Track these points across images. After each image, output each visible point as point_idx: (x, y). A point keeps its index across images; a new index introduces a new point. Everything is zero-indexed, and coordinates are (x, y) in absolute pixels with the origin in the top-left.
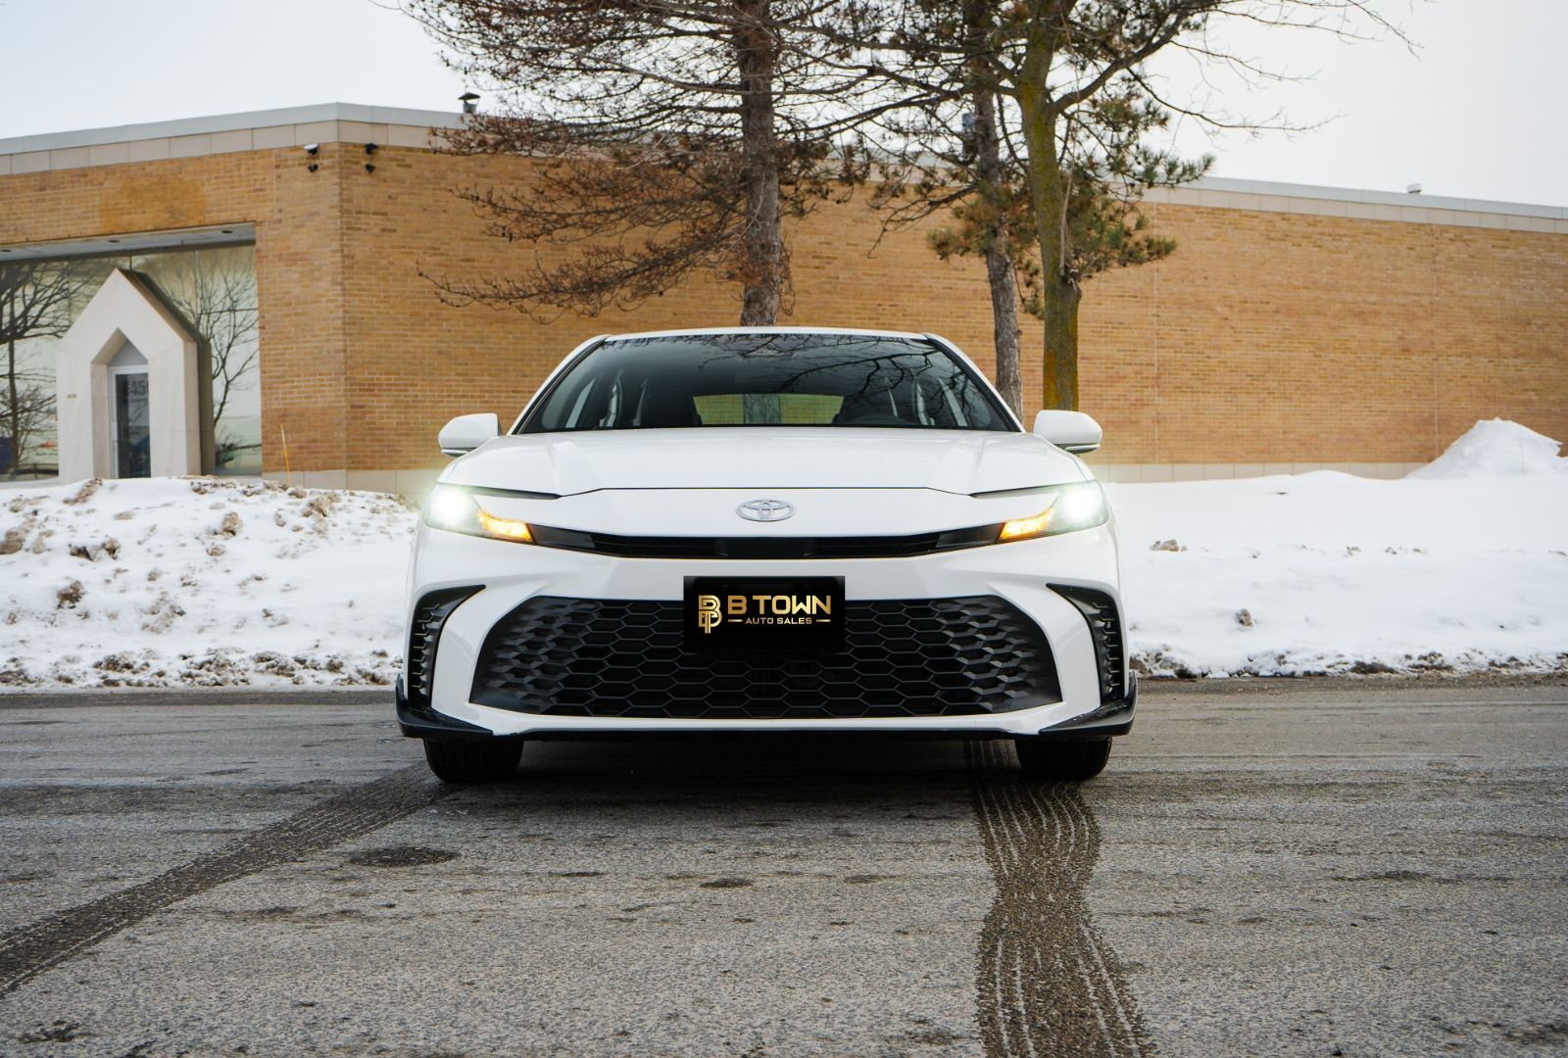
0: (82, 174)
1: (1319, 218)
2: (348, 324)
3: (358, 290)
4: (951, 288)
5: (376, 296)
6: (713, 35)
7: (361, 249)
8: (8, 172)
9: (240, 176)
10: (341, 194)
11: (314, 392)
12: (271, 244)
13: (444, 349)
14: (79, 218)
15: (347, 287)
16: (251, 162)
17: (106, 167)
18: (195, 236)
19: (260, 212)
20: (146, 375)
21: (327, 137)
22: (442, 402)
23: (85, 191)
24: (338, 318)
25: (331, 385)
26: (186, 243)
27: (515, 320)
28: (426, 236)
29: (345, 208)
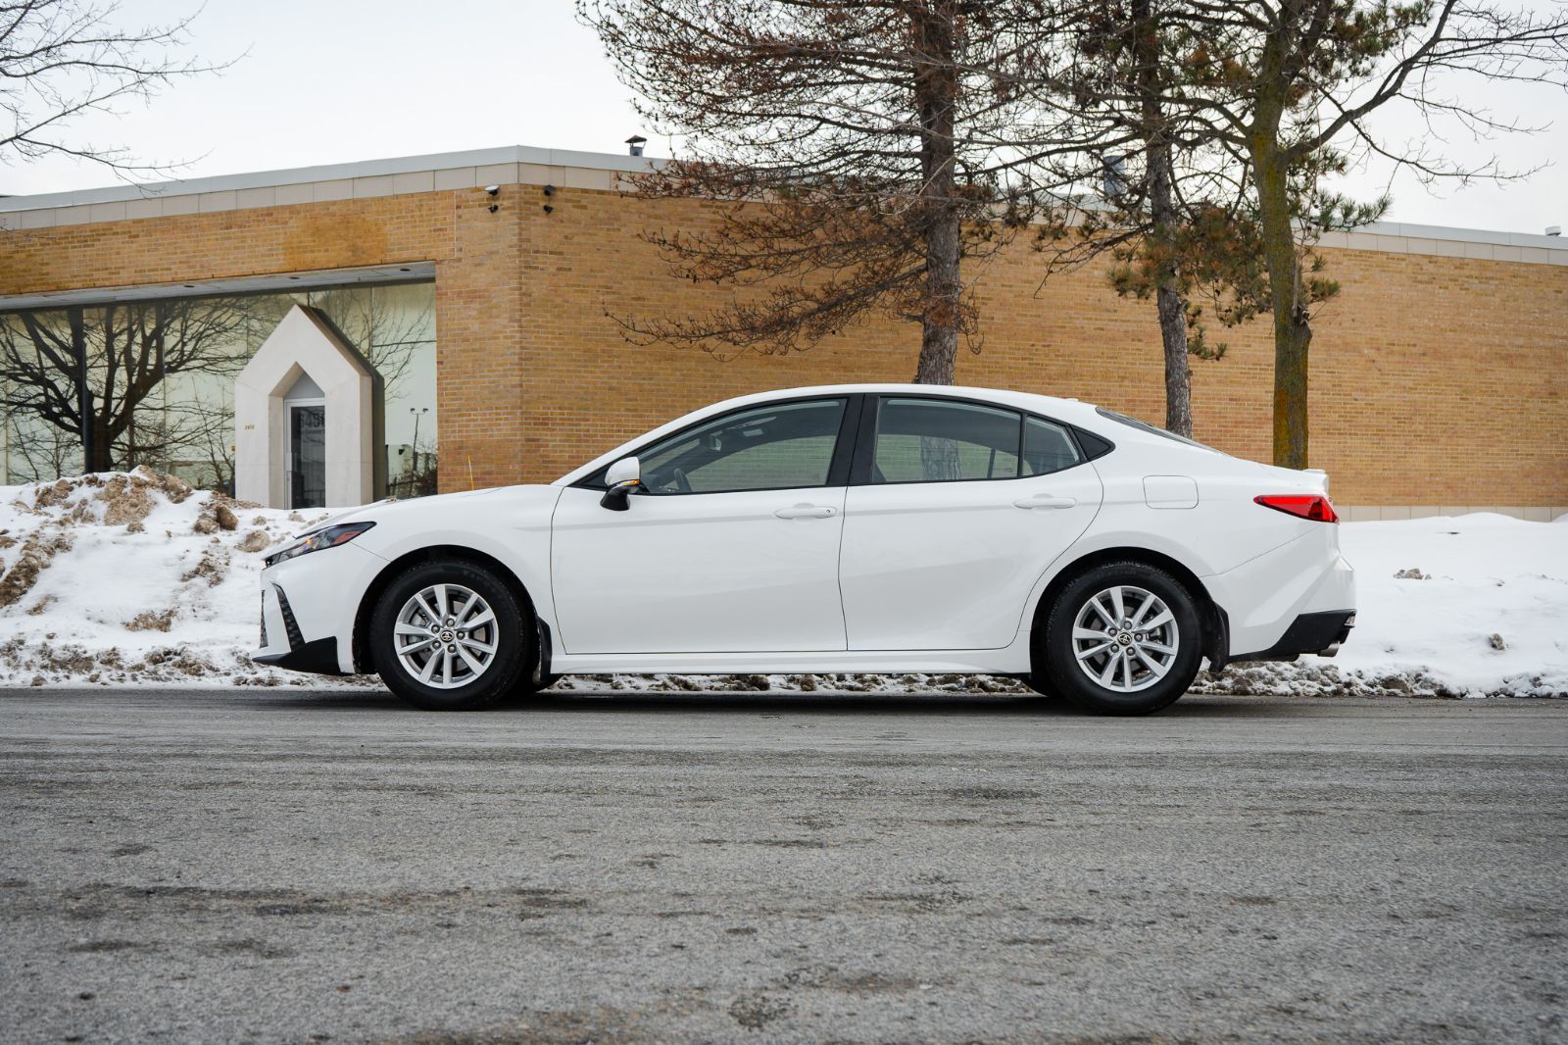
0: (269, 212)
1: (1466, 261)
2: (526, 359)
3: (535, 327)
4: (1102, 329)
5: (553, 333)
6: (896, 81)
7: (538, 287)
8: (196, 212)
9: (422, 216)
10: (520, 234)
11: (490, 425)
12: (450, 282)
13: (614, 385)
14: (263, 255)
15: (524, 324)
16: (432, 202)
17: (290, 206)
18: (371, 273)
19: (442, 250)
20: (323, 407)
21: (508, 179)
22: (612, 436)
23: (270, 229)
24: (514, 354)
25: (506, 419)
26: (363, 280)
27: (683, 358)
28: (599, 274)
29: (524, 247)
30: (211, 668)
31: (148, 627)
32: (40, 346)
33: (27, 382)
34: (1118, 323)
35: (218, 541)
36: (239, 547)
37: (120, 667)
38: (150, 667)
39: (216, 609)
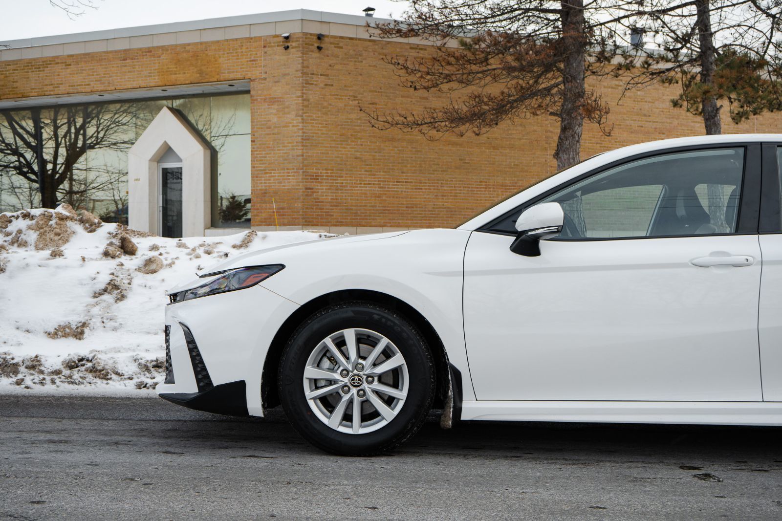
0: (149, 51)
2: (306, 140)
3: (311, 120)
4: (642, 127)
5: (321, 124)
7: (313, 96)
8: (105, 50)
9: (242, 52)
10: (303, 63)
11: (283, 179)
12: (260, 92)
13: (358, 156)
14: (145, 76)
15: (305, 118)
16: (249, 44)
17: (162, 47)
18: (212, 88)
19: (255, 73)
20: (181, 168)
21: (295, 29)
22: (357, 187)
23: (150, 61)
24: (299, 136)
25: (293, 176)
26: (205, 92)
27: (399, 140)
28: (350, 89)
29: (305, 71)
30: (117, 373)
31: (66, 335)
32: (16, 133)
33: (9, 154)
34: (651, 123)
35: (122, 265)
36: (139, 269)
37: (42, 372)
38: (67, 372)
39: (120, 321)
